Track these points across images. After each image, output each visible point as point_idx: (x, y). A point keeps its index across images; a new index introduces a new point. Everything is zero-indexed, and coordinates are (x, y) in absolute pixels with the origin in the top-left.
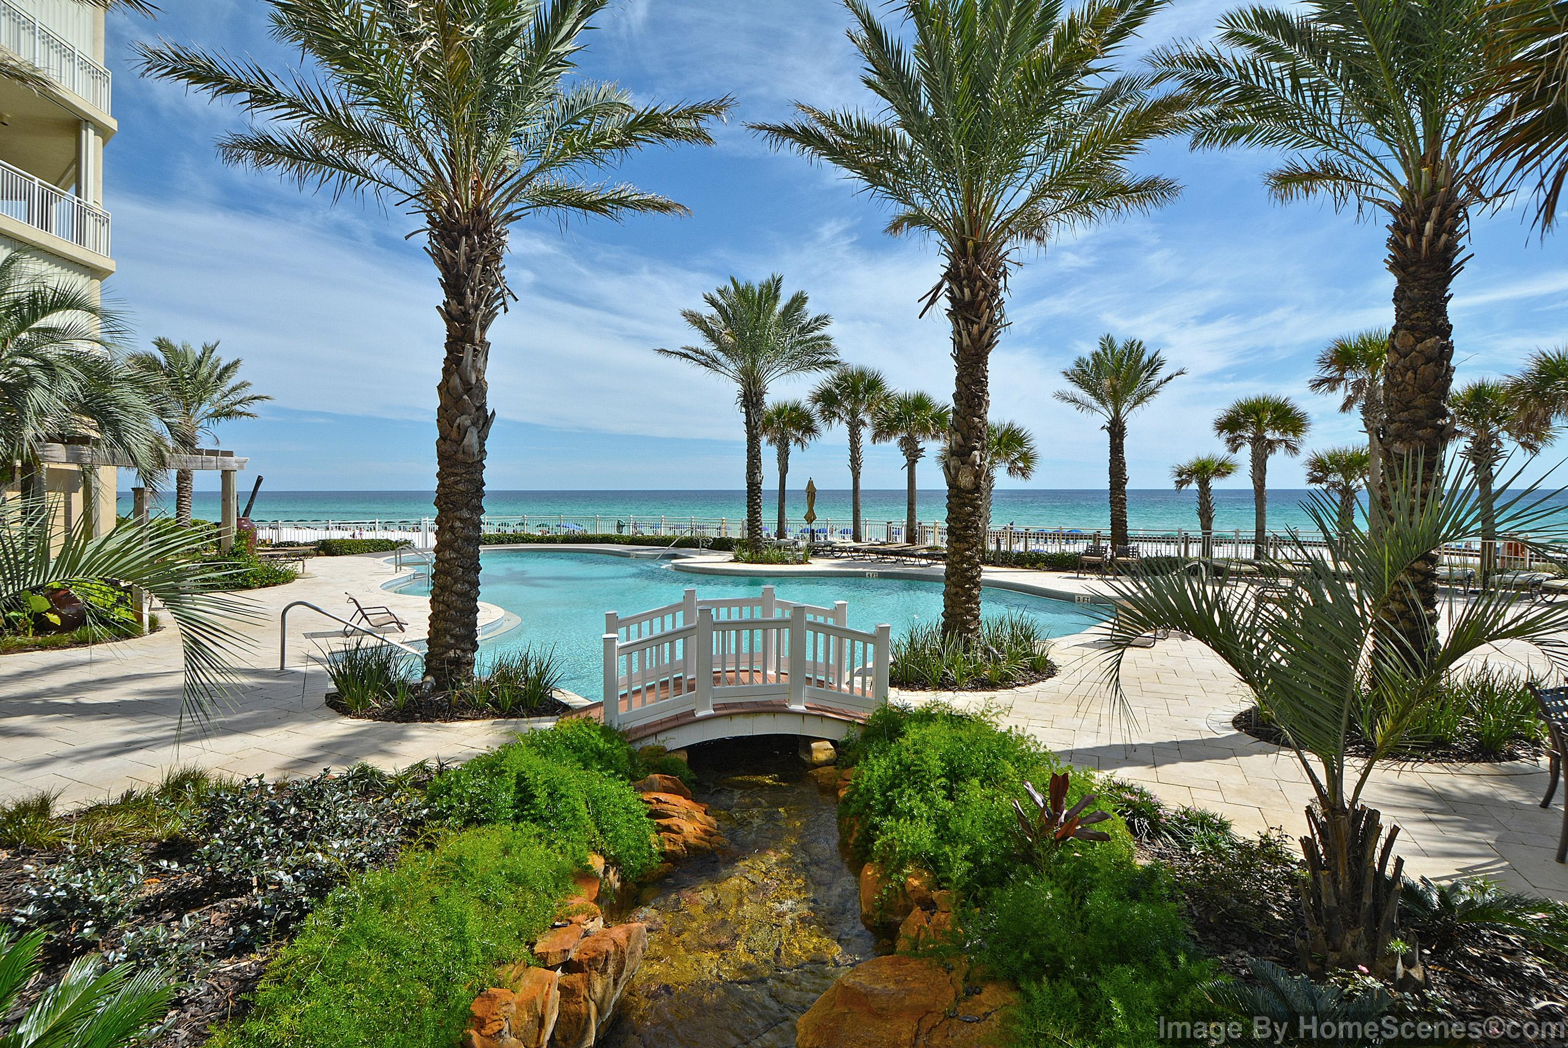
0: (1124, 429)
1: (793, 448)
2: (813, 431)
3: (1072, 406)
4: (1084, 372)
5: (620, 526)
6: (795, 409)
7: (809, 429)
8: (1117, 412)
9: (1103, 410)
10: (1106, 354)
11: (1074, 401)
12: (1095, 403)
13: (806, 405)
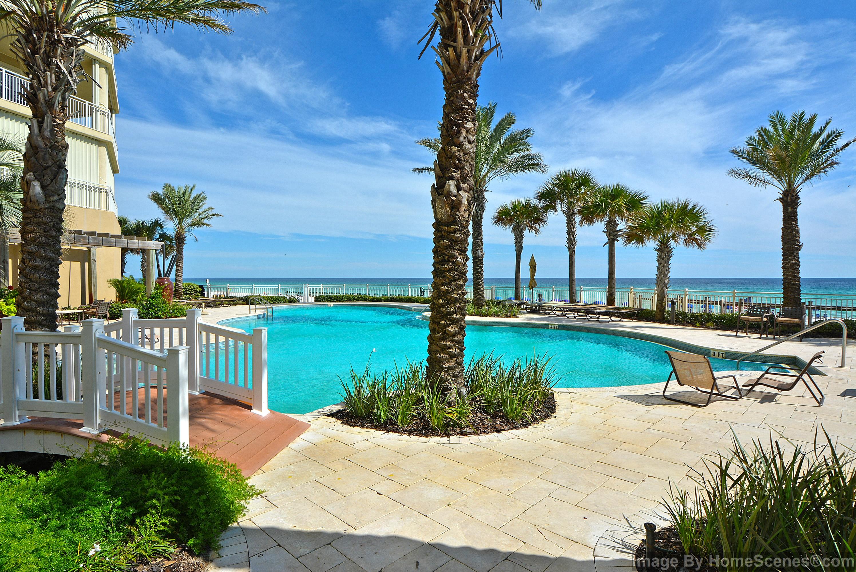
0: (797, 198)
1: (526, 233)
2: (542, 221)
3: (745, 182)
4: (755, 149)
5: (422, 292)
6: (527, 205)
7: (539, 220)
8: (790, 184)
9: (776, 183)
10: (776, 130)
11: (748, 176)
12: (768, 177)
13: (534, 202)
